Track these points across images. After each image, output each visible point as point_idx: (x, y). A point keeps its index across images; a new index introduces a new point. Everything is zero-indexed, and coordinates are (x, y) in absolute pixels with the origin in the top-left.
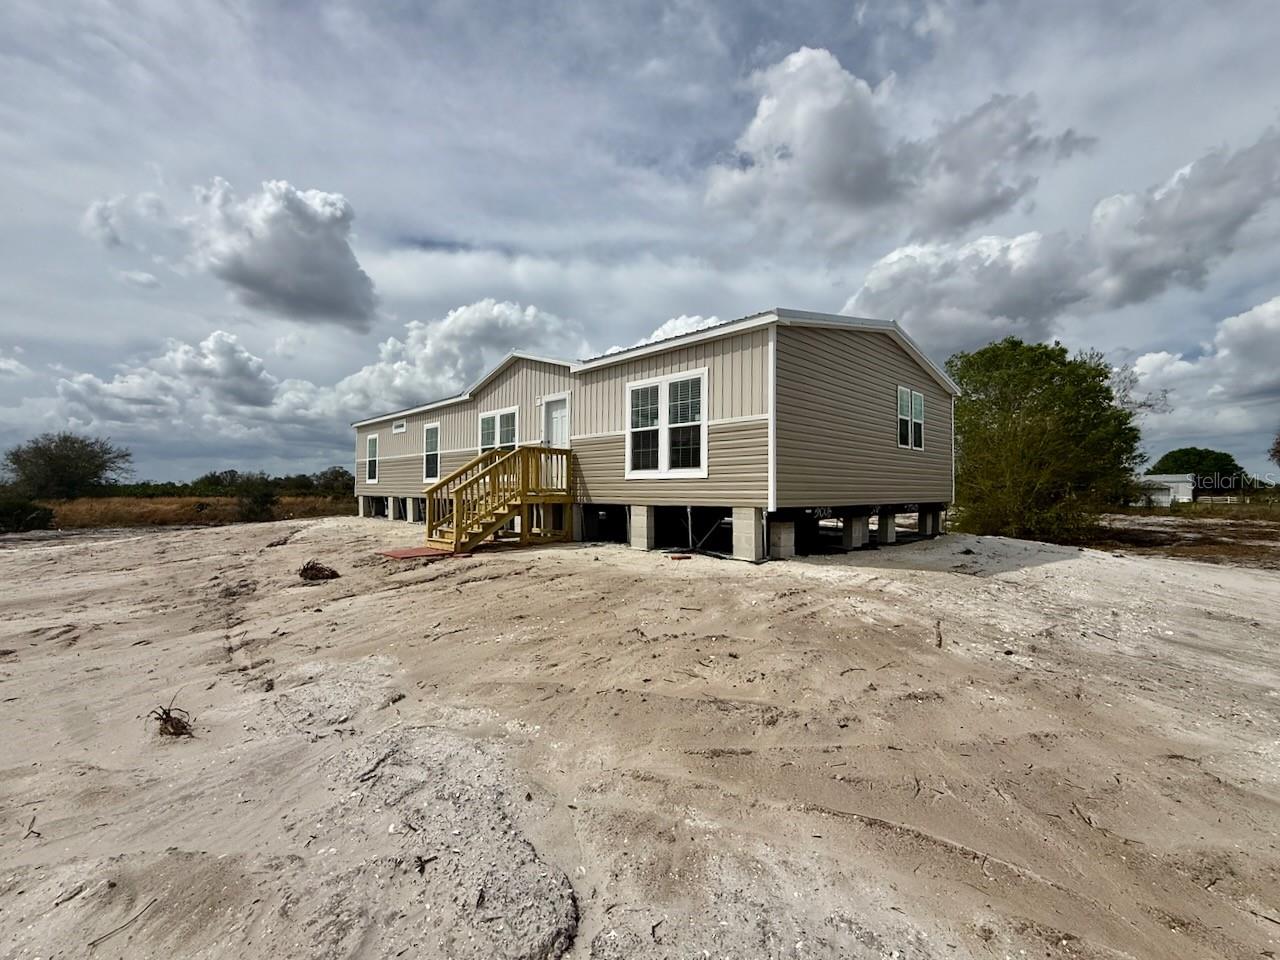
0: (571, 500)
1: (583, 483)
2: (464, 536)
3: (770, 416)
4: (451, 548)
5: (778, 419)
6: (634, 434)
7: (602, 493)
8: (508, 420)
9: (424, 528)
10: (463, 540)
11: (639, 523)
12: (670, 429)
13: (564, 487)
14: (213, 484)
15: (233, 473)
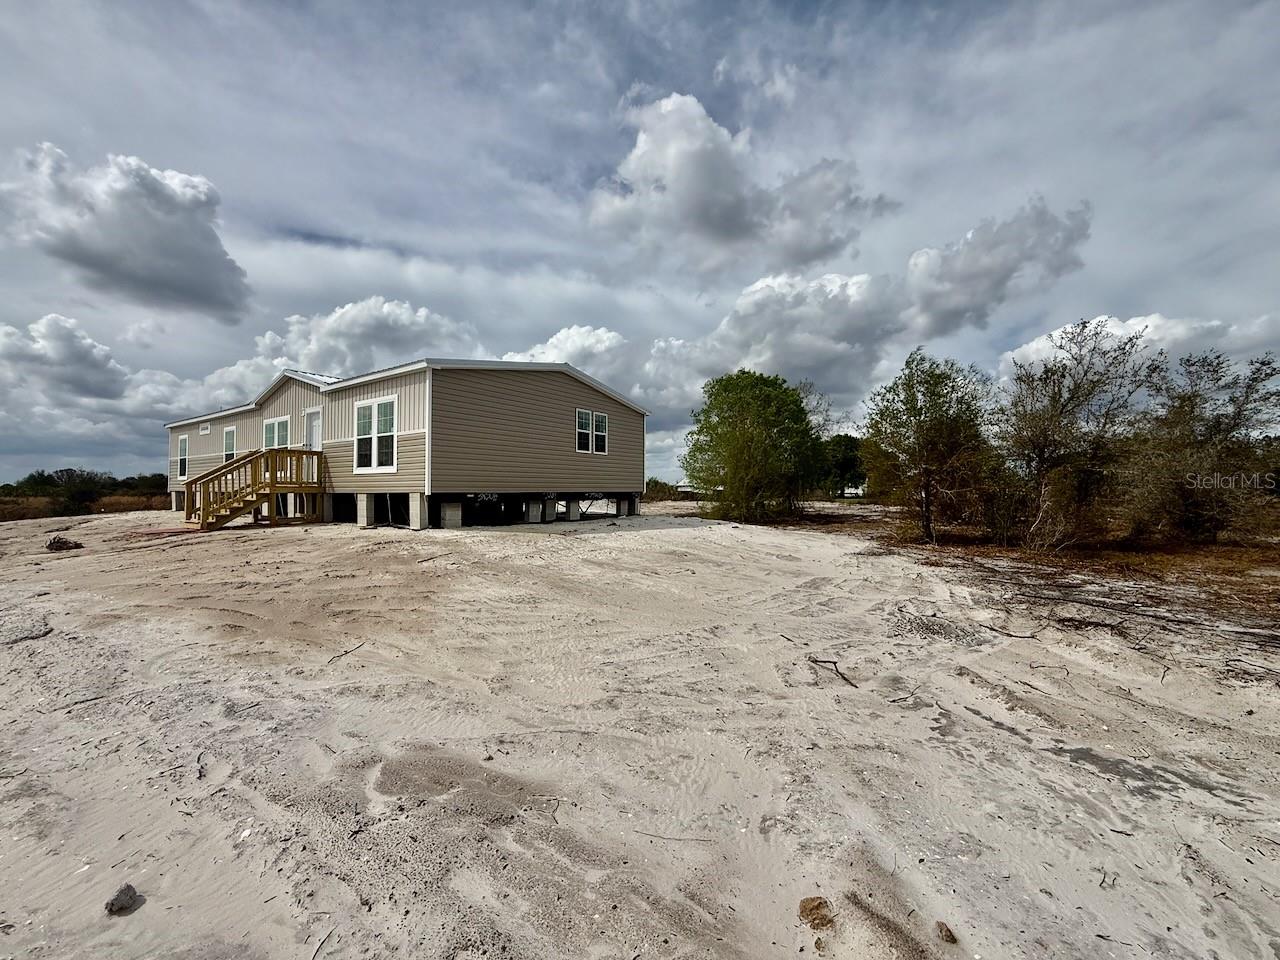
0: (321, 490)
1: (330, 477)
2: (210, 518)
3: (427, 430)
4: (199, 527)
5: (433, 433)
6: (359, 440)
7: (341, 486)
8: (283, 425)
9: (183, 514)
10: (210, 520)
11: (362, 506)
12: (379, 437)
13: (315, 480)
14: (38, 483)
15: (69, 472)
